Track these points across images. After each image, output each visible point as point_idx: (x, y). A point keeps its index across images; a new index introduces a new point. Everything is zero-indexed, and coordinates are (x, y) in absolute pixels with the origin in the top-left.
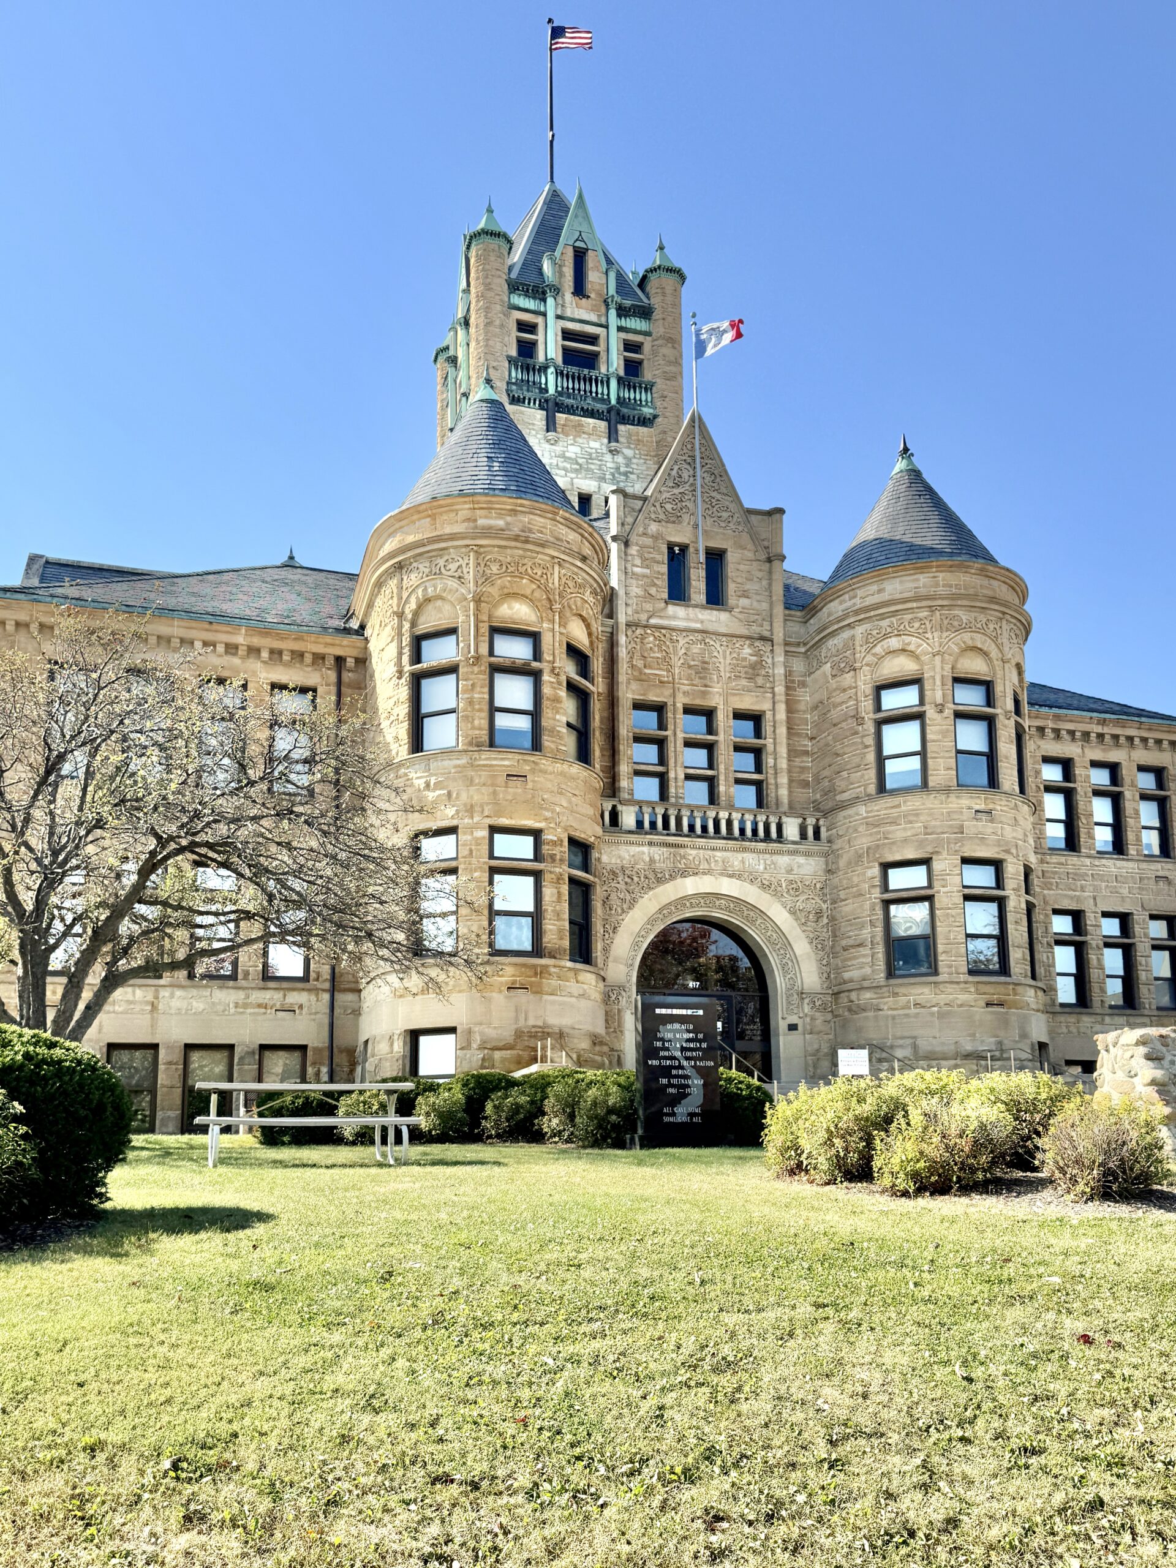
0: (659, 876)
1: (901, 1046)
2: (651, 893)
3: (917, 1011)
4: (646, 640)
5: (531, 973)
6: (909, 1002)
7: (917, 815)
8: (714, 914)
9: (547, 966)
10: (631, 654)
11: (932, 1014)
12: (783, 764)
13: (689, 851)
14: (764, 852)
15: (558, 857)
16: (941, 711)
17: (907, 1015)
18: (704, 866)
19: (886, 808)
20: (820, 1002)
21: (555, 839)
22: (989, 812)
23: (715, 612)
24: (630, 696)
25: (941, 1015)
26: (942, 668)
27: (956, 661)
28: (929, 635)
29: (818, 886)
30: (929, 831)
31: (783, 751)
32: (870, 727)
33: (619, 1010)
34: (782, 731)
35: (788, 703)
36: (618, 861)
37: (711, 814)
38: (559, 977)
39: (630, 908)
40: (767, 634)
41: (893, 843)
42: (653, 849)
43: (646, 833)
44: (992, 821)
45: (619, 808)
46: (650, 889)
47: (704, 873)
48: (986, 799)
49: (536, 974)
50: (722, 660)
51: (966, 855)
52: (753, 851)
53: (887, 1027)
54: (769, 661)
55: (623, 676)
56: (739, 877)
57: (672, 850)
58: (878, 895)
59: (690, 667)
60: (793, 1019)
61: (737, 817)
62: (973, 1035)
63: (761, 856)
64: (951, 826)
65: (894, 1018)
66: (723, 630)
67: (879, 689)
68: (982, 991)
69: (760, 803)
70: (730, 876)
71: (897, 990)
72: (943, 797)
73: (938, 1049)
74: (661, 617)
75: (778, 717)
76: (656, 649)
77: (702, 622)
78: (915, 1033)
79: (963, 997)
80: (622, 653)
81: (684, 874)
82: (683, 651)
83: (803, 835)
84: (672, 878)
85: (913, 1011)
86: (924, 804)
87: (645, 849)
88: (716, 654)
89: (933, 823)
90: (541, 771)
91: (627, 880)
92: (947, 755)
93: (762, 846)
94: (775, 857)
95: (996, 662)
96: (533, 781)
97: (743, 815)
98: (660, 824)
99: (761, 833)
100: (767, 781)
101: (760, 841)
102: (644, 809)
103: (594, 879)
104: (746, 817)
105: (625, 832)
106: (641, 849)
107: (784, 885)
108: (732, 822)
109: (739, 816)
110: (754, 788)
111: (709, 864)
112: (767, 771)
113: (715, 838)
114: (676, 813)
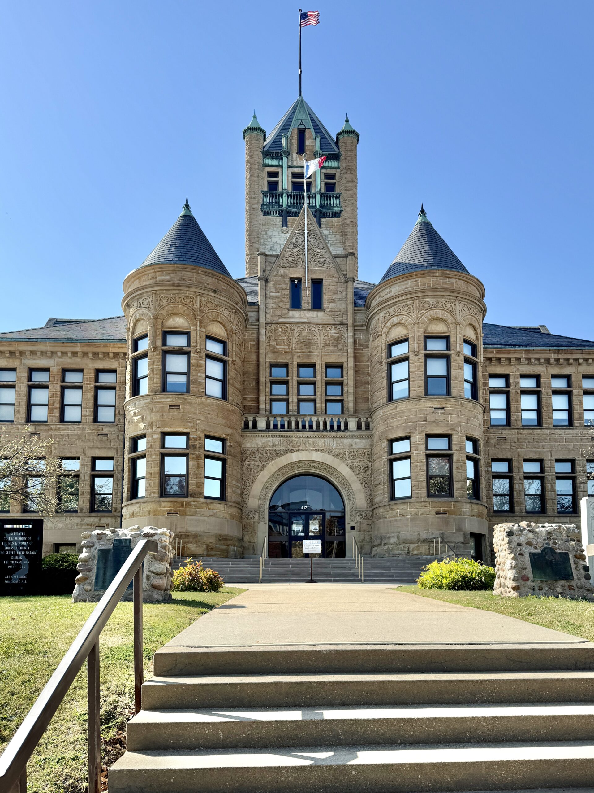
0: (278, 452)
1: (393, 537)
2: (273, 462)
3: (401, 518)
4: (278, 331)
5: (180, 505)
6: (397, 513)
7: (403, 413)
8: (311, 471)
9: (190, 502)
10: (269, 339)
11: (407, 519)
12: (351, 390)
13: (294, 439)
14: (336, 437)
15: (198, 446)
16: (416, 355)
17: (396, 520)
18: (303, 446)
19: (391, 410)
20: (365, 515)
21: (196, 437)
22: (443, 409)
23: (315, 312)
24: (268, 360)
25: (412, 520)
26: (418, 332)
27: (427, 326)
28: (412, 314)
29: (366, 454)
30: (409, 421)
31: (351, 383)
32: (385, 367)
33: (254, 522)
34: (351, 372)
35: (355, 357)
36: (256, 446)
37: (314, 419)
38: (196, 507)
39: (261, 470)
40: (344, 321)
41: (393, 429)
42: (274, 439)
43: (271, 431)
44: (444, 413)
45: (257, 419)
46: (273, 459)
47: (303, 450)
48: (440, 401)
49: (182, 506)
50: (319, 338)
51: (428, 433)
52: (330, 437)
53: (388, 526)
54: (346, 336)
55: (262, 351)
56: (322, 451)
57: (285, 439)
58: (386, 457)
59: (301, 343)
60: (353, 524)
61: (328, 420)
62: (428, 530)
63: (335, 439)
64: (420, 418)
65: (390, 521)
66: (320, 321)
67: (390, 346)
68: (434, 506)
69: (343, 412)
70: (318, 451)
71: (391, 507)
72: (417, 402)
73: (409, 538)
74: (285, 318)
75: (349, 365)
76: (283, 335)
77: (308, 318)
78: (399, 530)
79: (422, 510)
80: (263, 338)
81: (292, 451)
82: (297, 335)
83: (359, 427)
84: (285, 453)
85: (399, 518)
86: (407, 406)
87: (271, 439)
88: (316, 335)
89: (411, 416)
90: (189, 403)
91: (260, 455)
92: (420, 379)
93: (334, 434)
94: (342, 440)
95: (451, 325)
96: (184, 408)
97: (325, 418)
98: (279, 426)
99: (335, 427)
100: (345, 399)
101: (333, 432)
102: (270, 419)
103: (226, 456)
104: (327, 419)
105: (260, 431)
106: (268, 439)
107: (347, 454)
108: (319, 422)
109: (323, 419)
110: (340, 404)
111: (305, 445)
112: (345, 394)
113: (309, 431)
114: (288, 419)
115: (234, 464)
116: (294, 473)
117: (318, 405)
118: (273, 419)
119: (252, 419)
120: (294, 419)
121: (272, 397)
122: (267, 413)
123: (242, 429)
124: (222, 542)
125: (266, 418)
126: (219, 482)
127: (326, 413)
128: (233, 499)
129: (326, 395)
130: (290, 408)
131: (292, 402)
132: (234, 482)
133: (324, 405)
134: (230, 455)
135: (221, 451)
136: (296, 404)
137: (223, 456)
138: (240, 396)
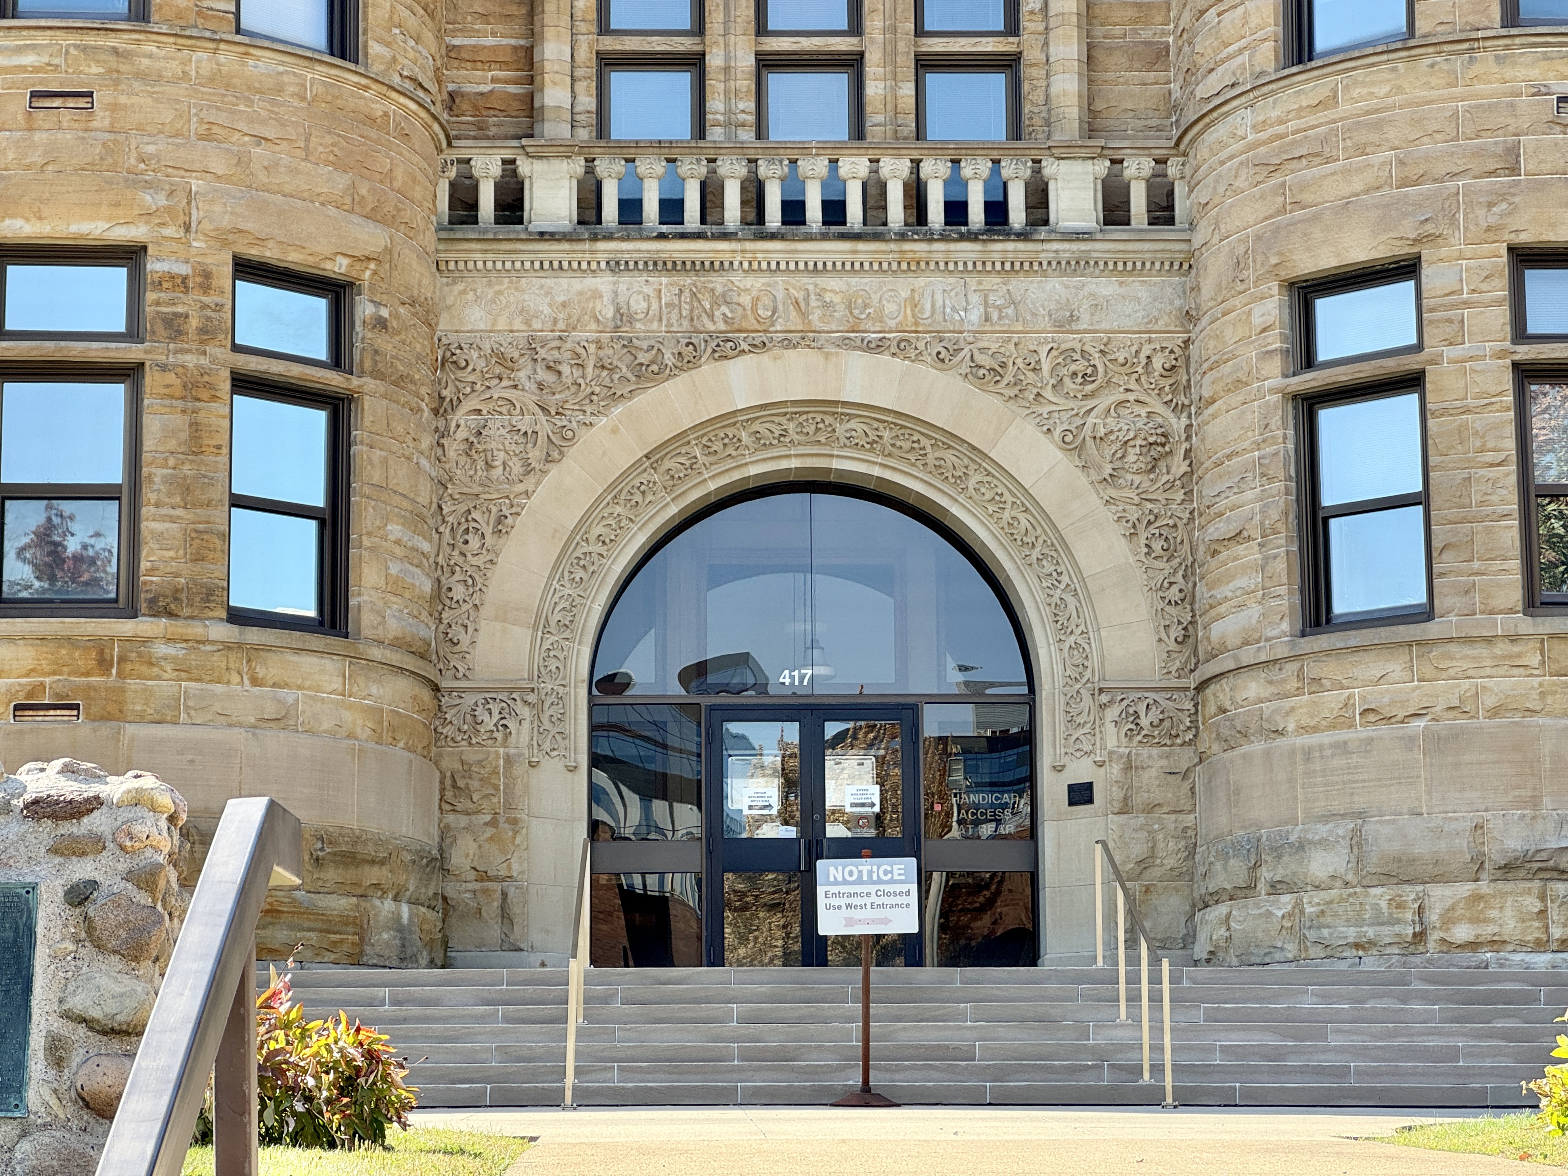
0: (643, 358)
1: (1323, 843)
2: (618, 410)
3: (1370, 731)
5: (88, 661)
6: (1347, 704)
7: (1379, 125)
8: (836, 464)
9: (147, 641)
11: (1409, 740)
13: (737, 279)
14: (980, 270)
15: (195, 323)
17: (1342, 748)
18: (788, 321)
19: (1303, 110)
20: (1154, 715)
21: (184, 270)
25: (1435, 743)
29: (1158, 363)
30: (1414, 172)
33: (508, 760)
36: (518, 324)
37: (853, 168)
38: (185, 671)
39: (549, 459)
41: (1313, 220)
42: (624, 281)
43: (609, 237)
45: (524, 167)
46: (615, 398)
47: (788, 344)
49: (104, 664)
51: (1521, 241)
52: (945, 268)
53: (1293, 783)
56: (902, 348)
57: (688, 281)
58: (1277, 381)
60: (1081, 771)
61: (934, 173)
62: (1532, 803)
63: (972, 282)
64: (1479, 153)
65: (1308, 754)
69: (1017, 129)
70: (878, 347)
71: (1311, 671)
72: (1457, 63)
73: (1422, 849)
78: (1361, 802)
79: (1498, 685)
81: (726, 348)
83: (1114, 210)
84: (686, 361)
85: (1362, 733)
86: (1400, 89)
87: (604, 283)
89: (1428, 146)
90: (142, 76)
91: (543, 375)
93: (968, 250)
94: (1018, 285)
96: (112, 106)
97: (916, 164)
98: (651, 209)
99: (976, 214)
100: (1032, 55)
101: (963, 238)
102: (602, 167)
103: (355, 382)
104: (927, 168)
105: (543, 236)
106: (590, 282)
107: (1046, 366)
108: (883, 187)
109: (904, 167)
110: (998, 81)
111: (804, 315)
112: (1029, 24)
113: (824, 237)
114: (703, 170)
115: (400, 429)
116: (736, 476)
117: (873, 89)
118: (620, 167)
119: (496, 170)
120: (742, 170)
121: (610, 44)
122: (583, 134)
123: (440, 228)
124: (331, 875)
125: (578, 166)
126: (312, 526)
127: (920, 134)
128: (393, 628)
129: (920, 31)
130: (715, 105)
131: (727, 69)
132: (395, 530)
133: (908, 90)
134: (377, 374)
135: (321, 353)
136: (747, 84)
137: (334, 380)
138: (429, 36)
